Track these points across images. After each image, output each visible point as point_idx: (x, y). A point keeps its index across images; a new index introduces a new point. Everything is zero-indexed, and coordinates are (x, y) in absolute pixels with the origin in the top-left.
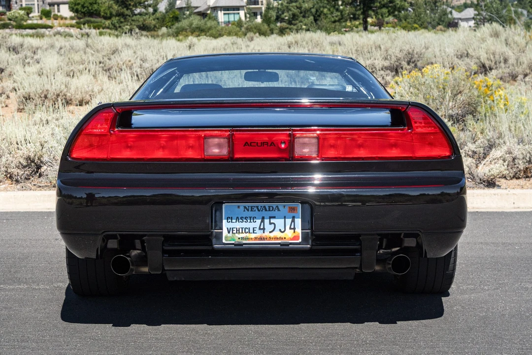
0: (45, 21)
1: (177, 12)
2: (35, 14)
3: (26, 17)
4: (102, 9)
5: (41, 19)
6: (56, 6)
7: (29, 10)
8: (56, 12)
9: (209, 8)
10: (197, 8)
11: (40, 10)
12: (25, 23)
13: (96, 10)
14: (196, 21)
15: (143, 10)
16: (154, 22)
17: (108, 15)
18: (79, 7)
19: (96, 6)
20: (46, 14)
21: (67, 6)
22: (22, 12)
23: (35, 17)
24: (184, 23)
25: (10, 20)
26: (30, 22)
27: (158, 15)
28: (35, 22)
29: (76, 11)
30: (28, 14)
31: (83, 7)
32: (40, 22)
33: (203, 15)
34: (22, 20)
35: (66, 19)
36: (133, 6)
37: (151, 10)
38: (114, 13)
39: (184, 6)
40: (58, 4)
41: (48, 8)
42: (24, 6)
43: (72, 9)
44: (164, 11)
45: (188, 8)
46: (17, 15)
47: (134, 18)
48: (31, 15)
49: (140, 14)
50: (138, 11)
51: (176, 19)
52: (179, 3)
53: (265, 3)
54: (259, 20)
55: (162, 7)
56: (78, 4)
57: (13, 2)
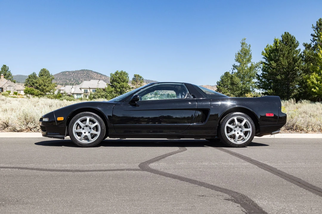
0: (15, 96)
1: (61, 94)
2: (12, 93)
3: (8, 94)
4: (35, 93)
8: (19, 93)
9: (71, 93)
10: (67, 93)
11: (14, 92)
14: (67, 97)
15: (49, 93)
16: (53, 97)
17: (37, 95)
19: (33, 92)
20: (16, 94)
21: (23, 91)
22: (7, 93)
24: (63, 98)
25: (2, 95)
26: (9, 96)
27: (54, 95)
28: (11, 96)
29: (26, 93)
30: (9, 93)
32: (13, 96)
33: (70, 96)
35: (23, 95)
37: (52, 93)
38: (39, 94)
39: (63, 92)
40: (20, 90)
41: (16, 92)
42: (8, 90)
45: (65, 93)
46: (5, 93)
47: (46, 95)
49: (48, 95)
50: (47, 93)
51: (60, 96)
52: (61, 92)
53: (90, 92)
54: (88, 98)
55: (56, 93)
56: (27, 91)
57: (4, 89)
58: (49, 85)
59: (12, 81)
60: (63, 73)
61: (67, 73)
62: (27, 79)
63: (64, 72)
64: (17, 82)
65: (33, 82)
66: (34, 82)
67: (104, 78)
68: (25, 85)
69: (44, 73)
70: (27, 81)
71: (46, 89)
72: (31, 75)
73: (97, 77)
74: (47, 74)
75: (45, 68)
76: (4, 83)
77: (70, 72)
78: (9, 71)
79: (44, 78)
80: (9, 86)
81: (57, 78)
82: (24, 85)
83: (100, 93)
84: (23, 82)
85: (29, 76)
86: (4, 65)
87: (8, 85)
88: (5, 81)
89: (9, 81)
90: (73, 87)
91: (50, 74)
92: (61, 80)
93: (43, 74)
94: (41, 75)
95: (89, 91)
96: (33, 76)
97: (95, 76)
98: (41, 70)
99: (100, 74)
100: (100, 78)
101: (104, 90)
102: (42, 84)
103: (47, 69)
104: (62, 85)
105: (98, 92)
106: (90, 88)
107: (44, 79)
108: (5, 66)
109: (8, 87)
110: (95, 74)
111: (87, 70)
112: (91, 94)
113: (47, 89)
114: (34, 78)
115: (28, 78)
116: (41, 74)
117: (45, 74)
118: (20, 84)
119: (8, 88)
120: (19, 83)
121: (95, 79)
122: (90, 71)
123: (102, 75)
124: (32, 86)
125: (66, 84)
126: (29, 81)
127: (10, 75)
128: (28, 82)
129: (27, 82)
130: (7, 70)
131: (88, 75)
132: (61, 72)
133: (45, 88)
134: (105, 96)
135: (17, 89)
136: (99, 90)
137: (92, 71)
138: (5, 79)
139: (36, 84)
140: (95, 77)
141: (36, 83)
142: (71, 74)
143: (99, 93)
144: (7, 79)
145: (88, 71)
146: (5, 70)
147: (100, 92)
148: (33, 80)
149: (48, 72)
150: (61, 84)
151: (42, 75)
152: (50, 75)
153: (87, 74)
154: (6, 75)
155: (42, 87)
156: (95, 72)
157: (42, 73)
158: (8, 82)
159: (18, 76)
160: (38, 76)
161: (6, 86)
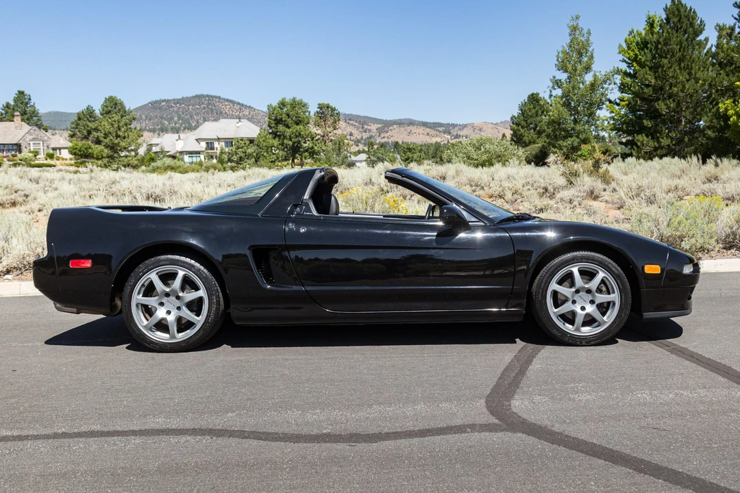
0: (49, 161)
1: (153, 155)
2: (41, 156)
3: (34, 158)
4: (95, 153)
5: (46, 160)
6: (58, 150)
7: (36, 153)
8: (58, 155)
9: (177, 152)
10: (168, 152)
11: (45, 153)
12: (33, 163)
13: (90, 153)
14: (169, 161)
15: (127, 154)
16: (136, 162)
17: (100, 157)
18: (77, 151)
19: (90, 151)
20: (51, 156)
21: (67, 150)
22: (31, 155)
23: (41, 158)
24: (159, 163)
25: (21, 160)
26: (37, 162)
27: (139, 157)
28: (41, 162)
29: (75, 154)
30: (35, 156)
31: (80, 151)
32: (45, 162)
33: (174, 157)
34: (31, 160)
35: (66, 159)
36: (120, 150)
37: (133, 153)
38: (105, 155)
39: (159, 150)
40: (60, 149)
41: (51, 152)
42: (32, 150)
43: (71, 153)
44: (143, 154)
45: (162, 152)
46: (27, 157)
47: (121, 159)
48: (37, 157)
49: (126, 156)
50: (123, 154)
51: (152, 160)
52: (154, 149)
53: (219, 149)
54: (215, 161)
55: (142, 151)
56: (76, 148)
57: (23, 147)
58: (126, 134)
59: (39, 128)
60: (155, 105)
61: (163, 104)
62: (73, 123)
63: (155, 102)
64: (51, 129)
65: (89, 128)
66: (91, 128)
67: (247, 113)
68: (72, 136)
69: (113, 106)
70: (73, 126)
71: (119, 143)
72: (83, 112)
73: (232, 111)
74: (119, 110)
75: (113, 95)
76: (24, 134)
77: (171, 100)
78: (32, 104)
79: (113, 119)
80: (34, 139)
81: (140, 115)
82: (67, 134)
83: (243, 150)
84: (62, 128)
85: (78, 114)
86: (19, 92)
87: (31, 137)
88: (26, 128)
89: (35, 128)
90: (179, 138)
91: (127, 109)
92: (150, 120)
93: (109, 109)
94: (106, 112)
95: (216, 145)
96: (89, 114)
97: (227, 109)
98: (104, 99)
99: (239, 104)
100: (240, 112)
101: (252, 141)
102: (110, 133)
103: (118, 98)
104: (153, 131)
105: (238, 148)
106: (219, 139)
107: (115, 121)
108: (21, 93)
109: (31, 143)
110: (227, 103)
111: (207, 96)
112: (222, 153)
113: (123, 144)
114: (90, 119)
115: (76, 118)
116: (106, 109)
117: (115, 108)
118: (57, 131)
119: (32, 145)
120: (55, 129)
121: (227, 116)
122: (216, 97)
123: (242, 105)
124: (86, 138)
125: (163, 130)
126: (79, 127)
127: (35, 113)
128: (77, 128)
129: (73, 128)
130: (27, 103)
131: (211, 107)
132: (150, 103)
133: (116, 141)
134: (255, 154)
135: (52, 146)
136: (241, 142)
137: (219, 98)
138: (23, 123)
139: (95, 133)
140: (227, 111)
141: (96, 130)
142: (172, 106)
143: (240, 150)
144: (28, 124)
145: (211, 97)
146: (22, 103)
147: (242, 148)
148: (88, 123)
149: (122, 104)
150: (150, 131)
151: (109, 112)
152: (125, 112)
153: (209, 104)
154: (26, 114)
155: (111, 140)
156: (228, 100)
157: (107, 107)
158: (32, 131)
159: (50, 113)
160: (97, 112)
161: (28, 140)
